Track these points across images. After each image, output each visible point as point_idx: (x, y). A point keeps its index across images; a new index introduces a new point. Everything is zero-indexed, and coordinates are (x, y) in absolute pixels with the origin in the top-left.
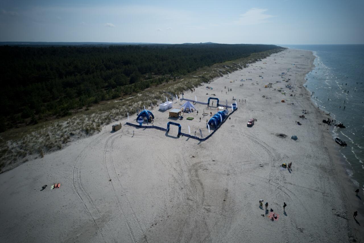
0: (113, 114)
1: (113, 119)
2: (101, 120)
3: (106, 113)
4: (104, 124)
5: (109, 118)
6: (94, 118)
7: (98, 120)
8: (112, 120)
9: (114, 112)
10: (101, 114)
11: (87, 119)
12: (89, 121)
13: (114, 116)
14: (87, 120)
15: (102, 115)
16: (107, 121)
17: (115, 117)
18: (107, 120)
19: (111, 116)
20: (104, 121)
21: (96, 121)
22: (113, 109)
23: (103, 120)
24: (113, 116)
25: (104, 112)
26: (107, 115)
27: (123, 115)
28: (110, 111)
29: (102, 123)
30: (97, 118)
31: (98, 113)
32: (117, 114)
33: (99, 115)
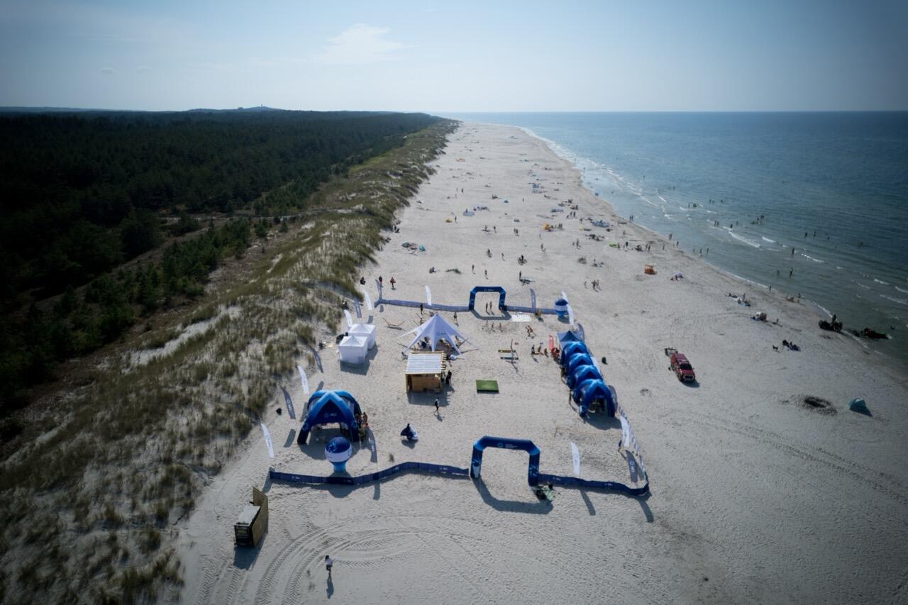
0: (182, 439)
1: (199, 468)
2: (145, 499)
3: (154, 447)
4: (172, 518)
5: (179, 472)
6: (107, 497)
7: (134, 506)
8: (195, 474)
9: (184, 430)
10: (128, 456)
11: (67, 518)
12: (88, 530)
13: (196, 452)
14: (71, 525)
15: (137, 462)
16: (177, 491)
17: (201, 456)
18: (177, 487)
19: (183, 454)
20: (164, 501)
21: (123, 512)
22: (169, 413)
23: (160, 496)
24: (190, 452)
25: (137, 439)
26: (162, 455)
27: (227, 433)
28: (161, 429)
29: (162, 518)
30: (119, 492)
31: (111, 456)
32: (202, 434)
33: (124, 470)
